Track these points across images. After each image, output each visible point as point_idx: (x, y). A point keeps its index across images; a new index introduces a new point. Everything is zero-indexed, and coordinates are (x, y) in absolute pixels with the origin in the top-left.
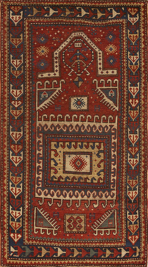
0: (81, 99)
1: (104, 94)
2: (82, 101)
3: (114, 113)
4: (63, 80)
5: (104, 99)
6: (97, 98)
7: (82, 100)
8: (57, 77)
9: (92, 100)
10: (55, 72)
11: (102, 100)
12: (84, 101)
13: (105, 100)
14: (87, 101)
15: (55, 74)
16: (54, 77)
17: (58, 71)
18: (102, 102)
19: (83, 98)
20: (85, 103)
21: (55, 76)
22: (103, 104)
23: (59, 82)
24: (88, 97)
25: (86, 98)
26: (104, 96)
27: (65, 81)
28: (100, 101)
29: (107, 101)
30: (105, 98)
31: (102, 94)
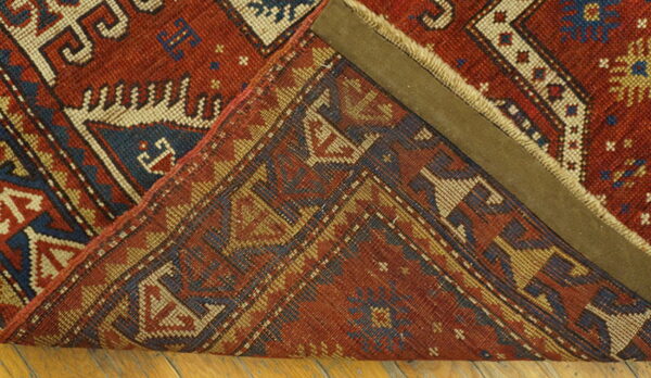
0: (292, 13)
1: (197, 122)
2: (275, 10)
3: (76, 82)
4: (442, 22)
5: (181, 104)
6: (216, 84)
7: (280, 17)
8: (483, 16)
9: (234, 53)
10: (505, 28)
11: (183, 93)
12: (268, 15)
13: (171, 104)
14: (250, 28)
15: (500, 18)
16: (495, 6)
17: (499, 45)
18: (177, 85)
19: (285, 23)
20: (257, 15)
21: (491, 15)
22: (167, 82)
23: (452, 5)
24: (264, 47)
25: (268, 39)
26: (187, 116)
27: (427, 28)
28: (187, 80)
29: (154, 105)
30: (177, 114)
31: (204, 118)
